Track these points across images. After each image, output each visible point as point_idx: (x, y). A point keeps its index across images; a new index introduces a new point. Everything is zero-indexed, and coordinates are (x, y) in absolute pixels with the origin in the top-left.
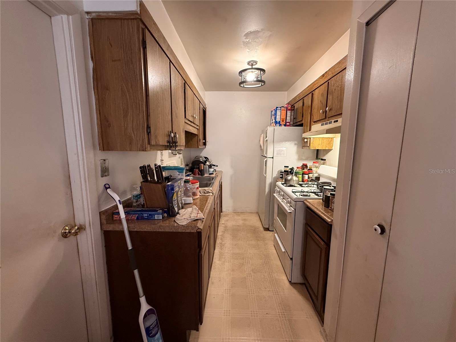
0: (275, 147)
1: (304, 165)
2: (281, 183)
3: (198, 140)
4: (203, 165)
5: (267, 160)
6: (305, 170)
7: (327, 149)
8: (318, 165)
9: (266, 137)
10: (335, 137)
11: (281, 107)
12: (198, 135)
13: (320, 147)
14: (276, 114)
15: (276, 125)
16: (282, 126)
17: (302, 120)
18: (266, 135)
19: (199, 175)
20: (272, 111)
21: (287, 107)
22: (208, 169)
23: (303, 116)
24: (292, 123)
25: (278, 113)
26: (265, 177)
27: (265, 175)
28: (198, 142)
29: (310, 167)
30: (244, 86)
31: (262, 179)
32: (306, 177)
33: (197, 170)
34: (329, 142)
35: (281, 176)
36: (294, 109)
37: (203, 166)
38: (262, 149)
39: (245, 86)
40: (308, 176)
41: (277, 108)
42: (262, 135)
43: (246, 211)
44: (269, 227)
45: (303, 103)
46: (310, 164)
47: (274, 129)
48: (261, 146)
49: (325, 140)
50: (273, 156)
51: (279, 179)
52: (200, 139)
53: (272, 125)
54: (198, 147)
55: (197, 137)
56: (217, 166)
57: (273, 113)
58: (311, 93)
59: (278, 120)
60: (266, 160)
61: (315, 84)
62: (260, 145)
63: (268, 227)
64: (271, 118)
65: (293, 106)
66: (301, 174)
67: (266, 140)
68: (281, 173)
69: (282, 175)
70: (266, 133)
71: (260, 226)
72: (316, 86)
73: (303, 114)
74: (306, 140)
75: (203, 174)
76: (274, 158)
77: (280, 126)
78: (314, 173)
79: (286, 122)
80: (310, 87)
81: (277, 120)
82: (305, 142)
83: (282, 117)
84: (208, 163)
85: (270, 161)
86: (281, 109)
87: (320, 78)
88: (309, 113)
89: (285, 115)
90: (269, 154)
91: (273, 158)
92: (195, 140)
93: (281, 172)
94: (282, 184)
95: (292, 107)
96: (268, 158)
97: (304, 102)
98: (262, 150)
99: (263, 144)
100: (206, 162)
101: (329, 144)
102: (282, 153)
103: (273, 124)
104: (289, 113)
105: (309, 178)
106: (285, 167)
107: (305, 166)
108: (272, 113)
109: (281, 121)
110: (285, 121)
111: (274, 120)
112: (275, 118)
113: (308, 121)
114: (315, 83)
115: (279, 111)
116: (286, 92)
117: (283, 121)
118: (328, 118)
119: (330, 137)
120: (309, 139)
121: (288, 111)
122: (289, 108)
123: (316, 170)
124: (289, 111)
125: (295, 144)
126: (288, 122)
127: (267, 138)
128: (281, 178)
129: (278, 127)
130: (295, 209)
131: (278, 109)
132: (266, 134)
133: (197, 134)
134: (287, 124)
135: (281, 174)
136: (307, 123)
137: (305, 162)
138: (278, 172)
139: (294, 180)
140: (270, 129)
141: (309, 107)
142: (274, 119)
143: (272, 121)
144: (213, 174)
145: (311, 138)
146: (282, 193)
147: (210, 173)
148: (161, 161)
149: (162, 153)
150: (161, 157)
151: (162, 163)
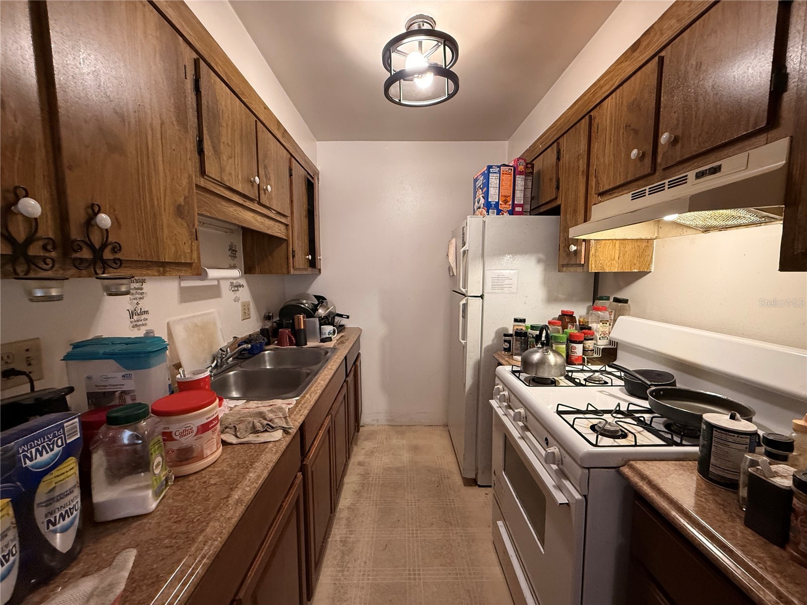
0: (486, 269)
1: (566, 315)
2: (509, 368)
3: (287, 255)
4: (304, 318)
5: (467, 303)
6: (571, 330)
7: (635, 270)
8: (608, 316)
9: (464, 244)
10: (656, 238)
11: (499, 167)
12: (287, 240)
13: (617, 266)
14: (487, 184)
15: (488, 212)
16: (503, 214)
17: (556, 198)
18: (463, 240)
19: (291, 344)
20: (476, 180)
21: (515, 166)
22: (318, 326)
23: (558, 188)
24: (528, 207)
25: (494, 180)
26: (464, 347)
27: (463, 342)
28: (288, 258)
29: (582, 320)
30: (400, 100)
31: (456, 351)
32: (578, 349)
33: (287, 331)
34: (642, 250)
35: (507, 345)
36: (532, 173)
37: (304, 321)
38: (453, 275)
39: (402, 102)
40: (584, 347)
41: (490, 167)
42: (454, 241)
43: (420, 422)
44: (476, 475)
45: (559, 152)
46: (580, 311)
47: (484, 222)
48: (450, 268)
49: (629, 247)
50: (483, 292)
51: (499, 353)
52: (293, 251)
53: (477, 213)
54: (288, 272)
55: (284, 245)
56: (348, 317)
57: (479, 183)
58: (587, 117)
59: (493, 197)
60: (464, 301)
61: (601, 87)
62: (447, 267)
63: (473, 476)
64: (475, 198)
65: (530, 165)
66: (562, 343)
67: (464, 252)
68: (507, 338)
69: (509, 342)
70: (463, 234)
71: (454, 468)
72: (607, 89)
73: (558, 182)
74: (573, 248)
75: (303, 341)
76: (485, 297)
77: (498, 214)
78: (598, 337)
79: (514, 205)
80: (580, 103)
81: (489, 200)
82: (569, 253)
83: (503, 193)
84: (321, 312)
85: (474, 306)
86: (499, 171)
87: (619, 62)
88: (580, 173)
89: (510, 186)
90: (473, 288)
91: (482, 297)
92: (280, 253)
93: (505, 335)
94: (514, 372)
95: (526, 167)
96: (469, 298)
97: (559, 150)
98: (453, 277)
99: (455, 264)
100: (317, 310)
101: (639, 257)
102: (505, 283)
103: (481, 209)
104: (520, 181)
105: (585, 351)
106: (516, 320)
107: (566, 318)
108: (477, 183)
109: (500, 202)
110: (511, 203)
111: (482, 201)
112: (486, 196)
113: (576, 196)
114: (602, 82)
115: (495, 175)
116: (507, 143)
117: (506, 202)
118: (665, 169)
119: (643, 238)
120: (584, 243)
121: (517, 176)
122: (521, 168)
123: (601, 329)
124: (522, 176)
125: (539, 261)
126: (519, 205)
127: (467, 245)
128: (505, 350)
129: (492, 217)
130: (585, 496)
131: (491, 170)
132: (463, 237)
133: (285, 237)
134: (517, 209)
135: (505, 341)
136: (576, 201)
137: (567, 308)
138: (497, 333)
139: (550, 365)
140: (473, 223)
141: (579, 156)
142: (481, 198)
143: (478, 203)
144: (330, 339)
145: (589, 240)
146: (522, 411)
147: (324, 336)
148: (134, 316)
149: (138, 289)
150: (135, 301)
151: (141, 320)
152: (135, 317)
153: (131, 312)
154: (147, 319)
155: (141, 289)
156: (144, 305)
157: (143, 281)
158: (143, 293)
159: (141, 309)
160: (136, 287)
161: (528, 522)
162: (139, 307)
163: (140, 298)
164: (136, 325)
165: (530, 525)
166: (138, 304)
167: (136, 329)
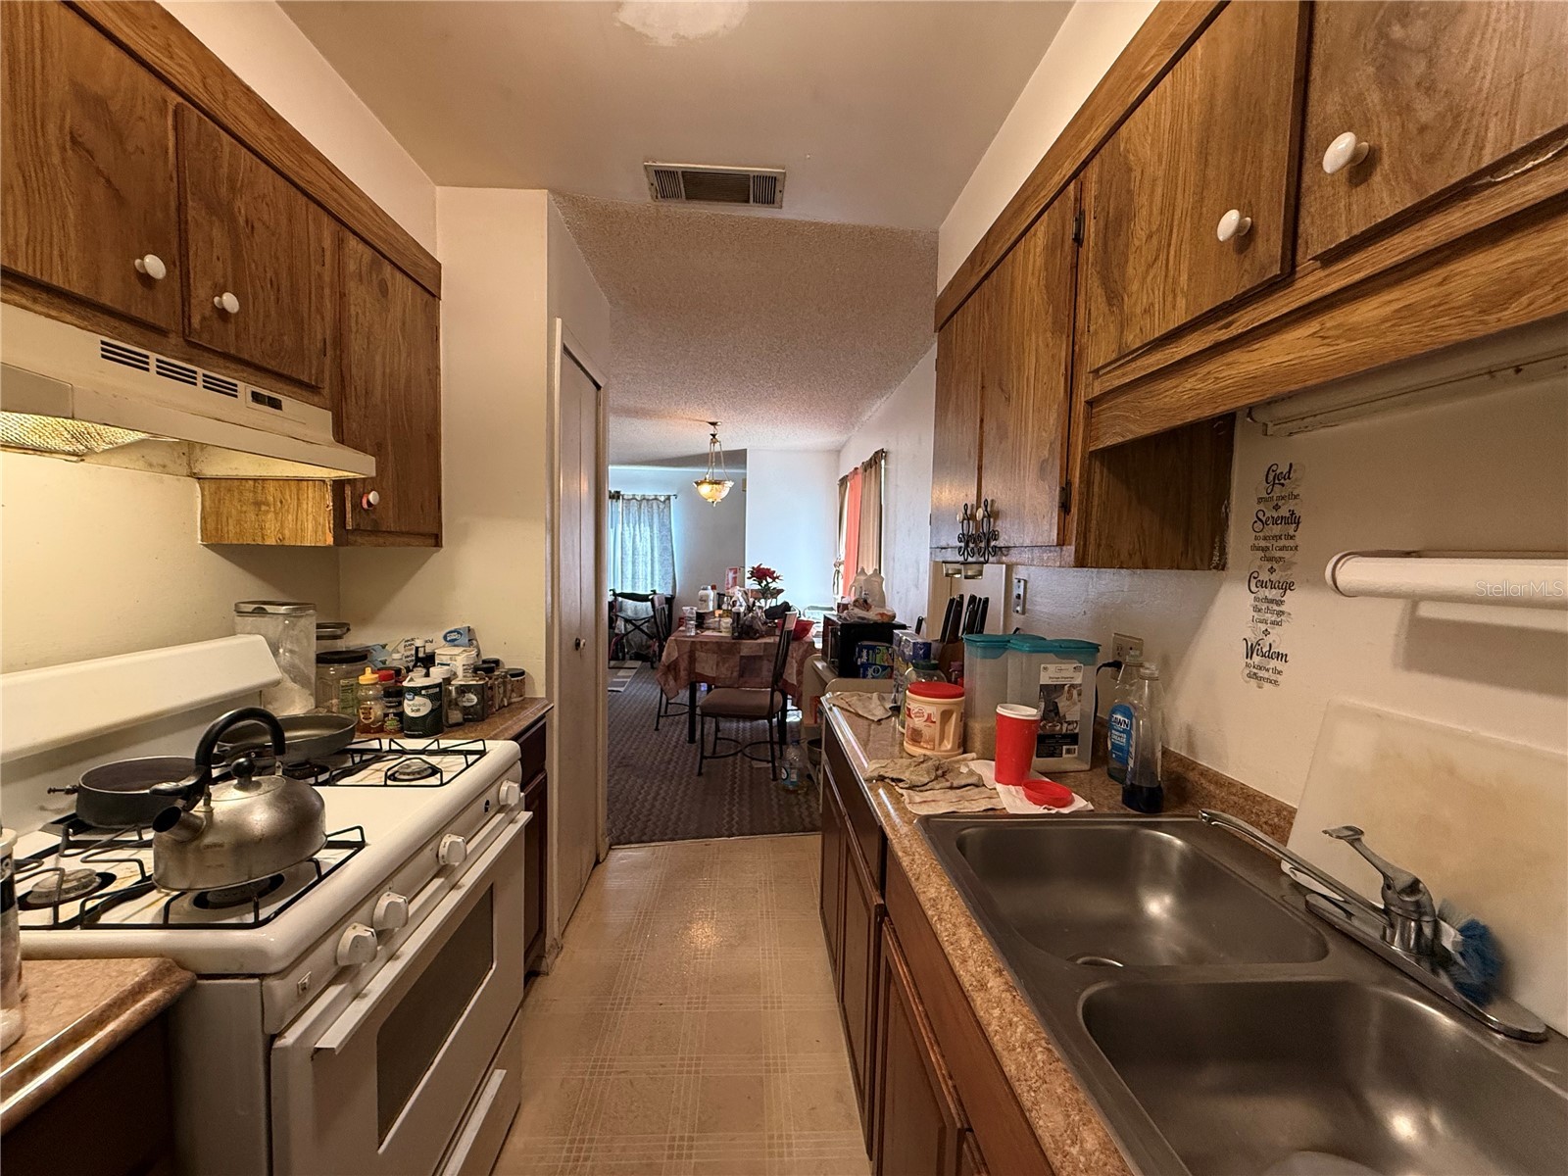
148: (1255, 655)
149: (1272, 601)
150: (1263, 627)
151: (1268, 670)
152: (1256, 659)
153: (1249, 645)
154: (1280, 673)
155: (1280, 603)
156: (1279, 639)
157: (1288, 586)
158: (1283, 612)
159: (1270, 645)
160: (1270, 597)
161: (466, 1013)
162: (1269, 639)
163: (1273, 623)
164: (1255, 674)
165: (469, 1008)
166: (1266, 632)
167: (1253, 682)
